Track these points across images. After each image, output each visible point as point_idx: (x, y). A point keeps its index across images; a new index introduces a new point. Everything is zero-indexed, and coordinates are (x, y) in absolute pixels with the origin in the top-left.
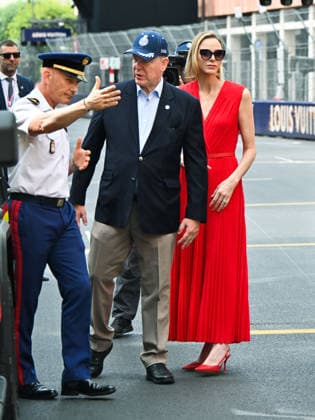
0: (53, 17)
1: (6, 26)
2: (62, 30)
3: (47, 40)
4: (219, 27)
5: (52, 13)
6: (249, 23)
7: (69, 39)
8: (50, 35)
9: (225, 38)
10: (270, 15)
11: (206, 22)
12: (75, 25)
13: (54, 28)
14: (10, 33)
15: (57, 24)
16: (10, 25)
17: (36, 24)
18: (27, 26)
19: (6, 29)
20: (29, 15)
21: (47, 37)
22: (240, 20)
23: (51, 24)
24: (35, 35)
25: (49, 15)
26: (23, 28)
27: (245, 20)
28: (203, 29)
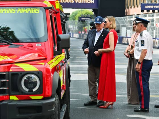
0: (87, 14)
1: (75, 16)
2: (89, 18)
3: (85, 20)
4: (130, 18)
7: (91, 20)
8: (86, 19)
9: (132, 21)
10: (144, 15)
11: (127, 17)
12: (93, 17)
13: (87, 17)
15: (88, 16)
17: (83, 16)
18: (80, 16)
19: (75, 17)
20: (81, 13)
22: (136, 16)
23: (87, 16)
24: (82, 19)
25: (86, 14)
26: (79, 17)
28: (126, 18)
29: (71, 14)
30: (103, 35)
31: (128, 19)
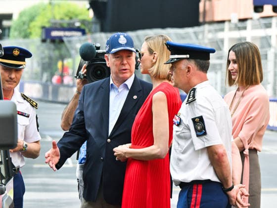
0: (71, 18)
1: (28, 25)
2: (78, 29)
3: (65, 39)
4: (217, 31)
5: (70, 15)
6: (245, 28)
7: (84, 38)
8: (68, 33)
9: (222, 41)
10: (263, 21)
11: (207, 27)
12: (90, 26)
13: (71, 28)
14: (33, 31)
15: (73, 24)
16: (32, 24)
17: (55, 24)
18: (47, 25)
19: (29, 27)
20: (49, 15)
21: (65, 36)
22: (236, 25)
23: (69, 24)
24: (55, 34)
25: (67, 16)
26: (43, 28)
27: (241, 25)
28: (203, 32)
29: (15, 17)
30: (135, 97)
31: (210, 36)
